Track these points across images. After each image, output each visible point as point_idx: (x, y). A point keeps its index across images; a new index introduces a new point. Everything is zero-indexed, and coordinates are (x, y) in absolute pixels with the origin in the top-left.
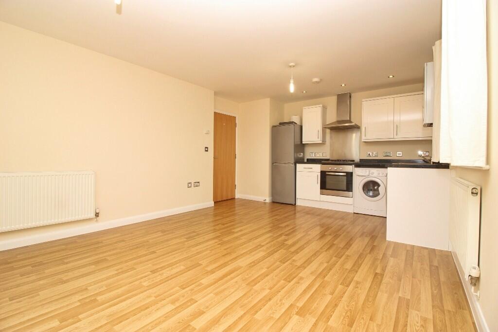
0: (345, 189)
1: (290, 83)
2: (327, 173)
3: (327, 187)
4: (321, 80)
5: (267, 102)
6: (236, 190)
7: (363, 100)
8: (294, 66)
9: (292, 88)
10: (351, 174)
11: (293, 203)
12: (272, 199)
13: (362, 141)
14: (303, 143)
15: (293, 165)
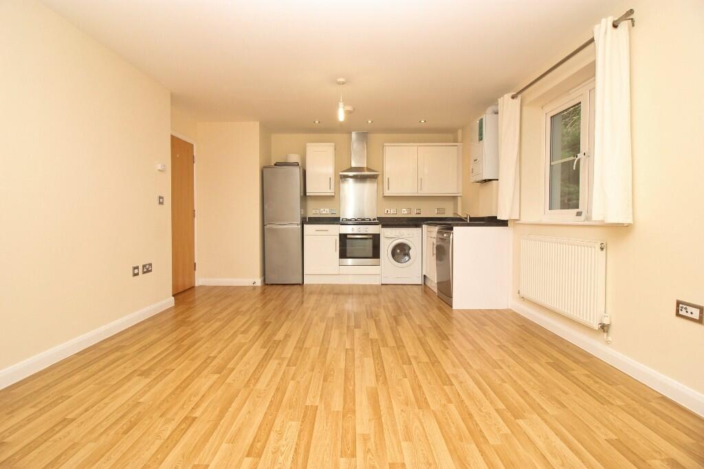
0: (371, 255)
1: (338, 107)
2: (348, 236)
3: (348, 255)
4: (354, 109)
5: (256, 126)
6: (196, 273)
7: (385, 144)
8: (343, 83)
9: (341, 116)
10: (378, 235)
11: (301, 282)
12: (264, 280)
13: (385, 195)
14: (307, 194)
15: (300, 226)
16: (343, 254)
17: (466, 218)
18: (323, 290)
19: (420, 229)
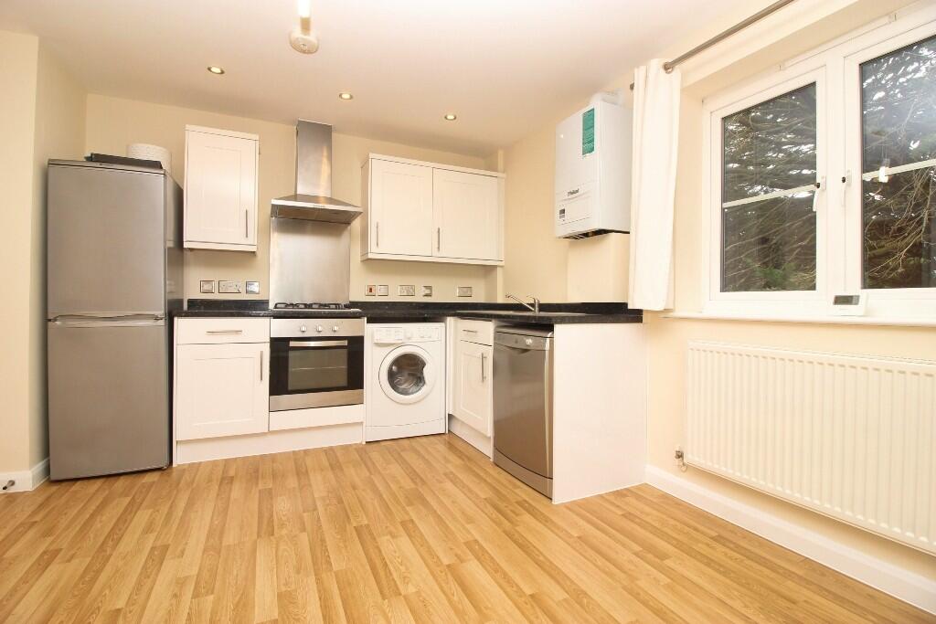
2: (292, 344)
7: (371, 155)
10: (360, 340)
11: (164, 463)
12: (47, 470)
13: (370, 256)
14: (186, 245)
15: (162, 323)
16: (279, 384)
17: (533, 305)
18: (225, 475)
19: (443, 324)
